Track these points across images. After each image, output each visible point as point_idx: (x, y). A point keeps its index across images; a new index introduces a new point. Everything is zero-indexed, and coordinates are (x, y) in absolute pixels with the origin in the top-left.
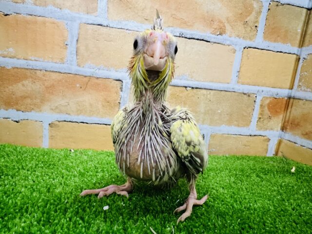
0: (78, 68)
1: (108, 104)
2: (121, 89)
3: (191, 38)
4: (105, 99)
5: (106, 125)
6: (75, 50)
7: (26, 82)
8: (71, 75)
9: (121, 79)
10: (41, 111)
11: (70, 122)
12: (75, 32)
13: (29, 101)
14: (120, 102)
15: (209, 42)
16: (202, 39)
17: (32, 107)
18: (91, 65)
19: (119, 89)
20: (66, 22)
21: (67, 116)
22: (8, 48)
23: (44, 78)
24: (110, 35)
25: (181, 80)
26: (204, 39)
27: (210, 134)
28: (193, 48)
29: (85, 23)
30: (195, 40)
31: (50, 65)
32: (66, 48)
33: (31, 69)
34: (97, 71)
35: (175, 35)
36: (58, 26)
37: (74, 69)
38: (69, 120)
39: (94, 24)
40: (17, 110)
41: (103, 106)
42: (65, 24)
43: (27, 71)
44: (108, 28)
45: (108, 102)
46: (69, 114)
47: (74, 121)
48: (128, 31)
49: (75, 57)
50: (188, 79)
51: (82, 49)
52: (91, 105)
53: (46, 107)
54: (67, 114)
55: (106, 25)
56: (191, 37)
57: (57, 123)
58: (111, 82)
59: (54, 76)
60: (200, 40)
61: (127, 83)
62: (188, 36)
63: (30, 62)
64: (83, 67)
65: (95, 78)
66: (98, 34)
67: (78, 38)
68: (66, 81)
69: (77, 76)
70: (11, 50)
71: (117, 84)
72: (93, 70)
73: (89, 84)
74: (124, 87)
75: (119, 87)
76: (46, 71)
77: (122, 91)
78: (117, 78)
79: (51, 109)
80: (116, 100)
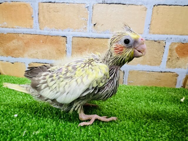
0: (40, 30)
3: (111, 4)
4: (58, 49)
6: (38, 20)
7: (14, 41)
8: (37, 35)
9: (66, 36)
10: (23, 57)
11: (39, 63)
12: (37, 9)
13: (17, 51)
15: (125, 4)
16: (119, 3)
17: (19, 54)
18: (48, 28)
19: (65, 43)
20: (31, 3)
21: (37, 59)
22: (4, 22)
23: (23, 38)
24: (57, 8)
25: (105, 34)
26: (121, 3)
27: (129, 71)
28: (113, 11)
29: (41, 2)
30: (114, 4)
31: (25, 30)
32: (33, 19)
33: (16, 33)
34: (51, 31)
35: (99, 2)
36: (27, 6)
37: (38, 31)
38: (38, 62)
39: (47, 2)
40: (12, 57)
41: (57, 53)
42: (30, 4)
43: (14, 34)
44: (55, 3)
45: (59, 51)
46: (38, 58)
47: (41, 62)
48: (67, 4)
49: (38, 24)
50: (111, 33)
51: (42, 18)
52: (50, 53)
53: (26, 55)
54: (37, 58)
55: (53, 2)
56: (111, 2)
57: (32, 64)
58: (60, 38)
59: (29, 36)
60: (118, 4)
61: (70, 38)
62: (109, 2)
63: (15, 29)
64: (43, 30)
65: (50, 36)
66: (49, 8)
67: (39, 12)
68: (35, 39)
69: (40, 36)
70: (5, 23)
71: (63, 39)
72: (49, 31)
73: (48, 40)
74: (68, 41)
75: (65, 41)
76: (23, 34)
77: (67, 43)
78: (63, 36)
79: (29, 56)
80: (64, 49)
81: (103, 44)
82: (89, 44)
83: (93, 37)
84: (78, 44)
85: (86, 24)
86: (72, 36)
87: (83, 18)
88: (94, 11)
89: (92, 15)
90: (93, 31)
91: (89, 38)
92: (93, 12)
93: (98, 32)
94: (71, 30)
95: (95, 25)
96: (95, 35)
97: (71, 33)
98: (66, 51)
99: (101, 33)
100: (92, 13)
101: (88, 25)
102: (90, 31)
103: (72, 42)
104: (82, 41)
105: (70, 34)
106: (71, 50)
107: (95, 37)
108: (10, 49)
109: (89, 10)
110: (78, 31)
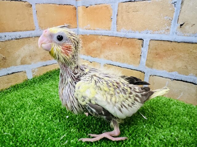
0: (117, 32)
1: (133, 55)
2: (142, 45)
4: (132, 53)
5: (131, 69)
6: (116, 21)
7: (94, 42)
8: (114, 37)
9: (142, 38)
10: (100, 58)
11: (113, 65)
12: (116, 10)
13: (95, 52)
14: (142, 55)
17: (97, 55)
18: (124, 30)
19: (141, 46)
20: (111, 4)
21: (111, 61)
22: (88, 24)
23: (101, 39)
24: (136, 7)
29: (121, 2)
31: (104, 32)
32: (112, 21)
33: (96, 35)
34: (128, 33)
36: (108, 8)
37: (115, 33)
39: (127, 2)
40: (92, 57)
41: (130, 57)
42: (111, 6)
44: (135, 2)
45: (134, 55)
46: (112, 61)
47: (115, 65)
49: (116, 26)
51: (120, 19)
52: (123, 56)
53: (102, 56)
57: (107, 65)
58: (136, 41)
59: (106, 38)
63: (96, 31)
64: (120, 32)
65: (126, 39)
66: (129, 8)
67: (118, 13)
68: (111, 41)
69: (117, 37)
70: (89, 25)
71: (140, 42)
72: (125, 33)
73: (123, 42)
74: (144, 44)
75: (141, 44)
76: (102, 35)
77: (143, 47)
78: (140, 38)
79: (104, 57)
80: (139, 53)
81: (191, 50)
82: (170, 49)
83: (176, 41)
84: (156, 49)
85: (170, 25)
86: (150, 39)
87: (167, 17)
88: (183, 7)
89: (180, 12)
90: (179, 33)
91: (171, 41)
92: (181, 8)
93: (185, 35)
94: (149, 32)
95: (181, 25)
96: (180, 38)
97: (149, 35)
98: (141, 55)
99: (190, 36)
100: (180, 10)
101: (172, 26)
102: (173, 33)
103: (149, 45)
104: (161, 45)
105: (147, 36)
106: (146, 55)
107: (179, 41)
108: (90, 49)
109: (176, 5)
110: (158, 33)
